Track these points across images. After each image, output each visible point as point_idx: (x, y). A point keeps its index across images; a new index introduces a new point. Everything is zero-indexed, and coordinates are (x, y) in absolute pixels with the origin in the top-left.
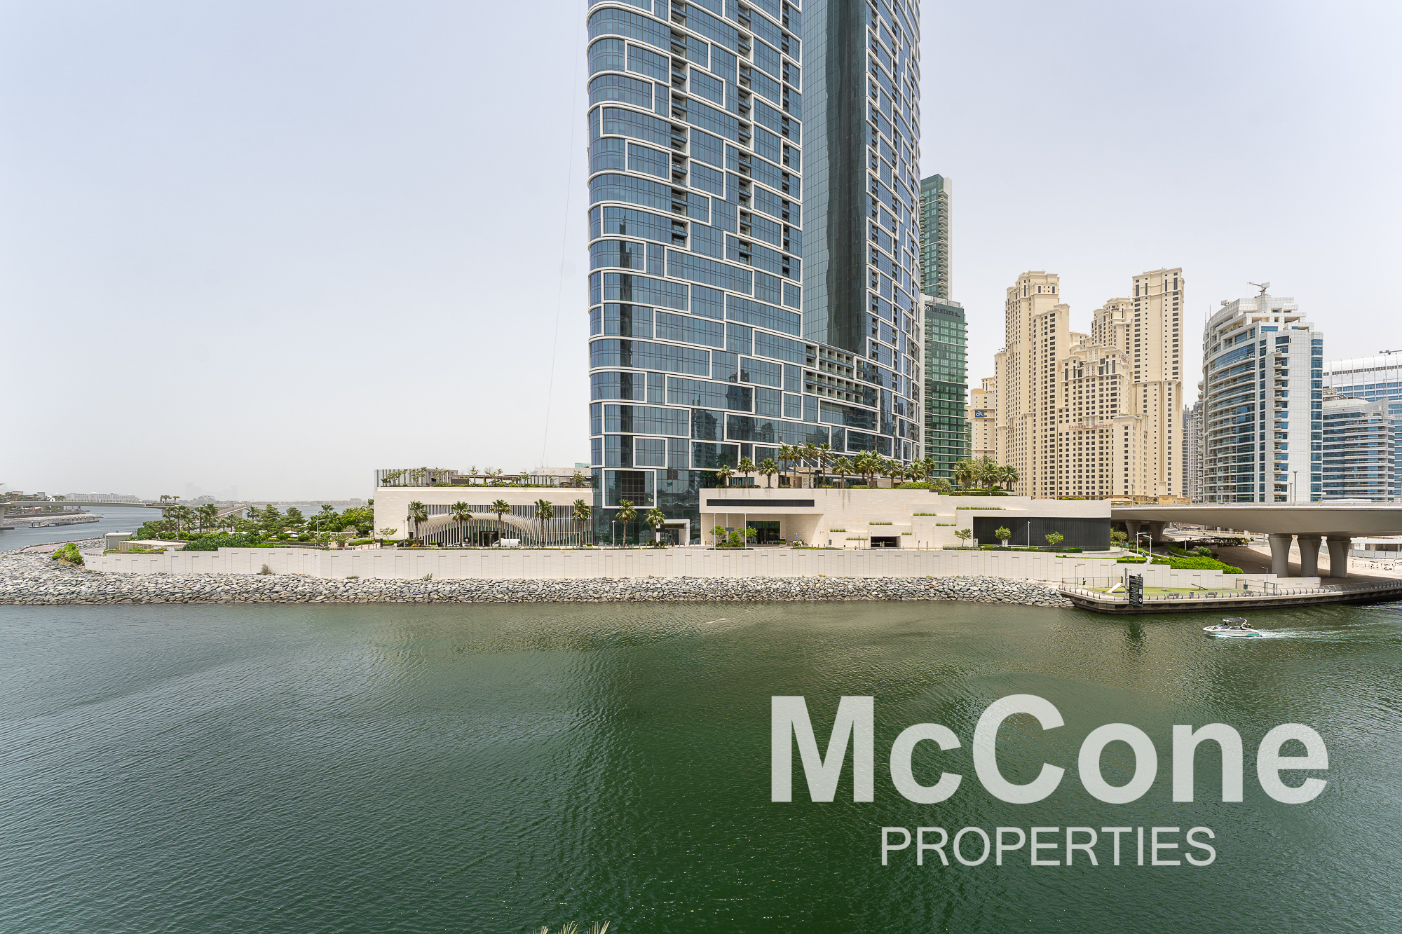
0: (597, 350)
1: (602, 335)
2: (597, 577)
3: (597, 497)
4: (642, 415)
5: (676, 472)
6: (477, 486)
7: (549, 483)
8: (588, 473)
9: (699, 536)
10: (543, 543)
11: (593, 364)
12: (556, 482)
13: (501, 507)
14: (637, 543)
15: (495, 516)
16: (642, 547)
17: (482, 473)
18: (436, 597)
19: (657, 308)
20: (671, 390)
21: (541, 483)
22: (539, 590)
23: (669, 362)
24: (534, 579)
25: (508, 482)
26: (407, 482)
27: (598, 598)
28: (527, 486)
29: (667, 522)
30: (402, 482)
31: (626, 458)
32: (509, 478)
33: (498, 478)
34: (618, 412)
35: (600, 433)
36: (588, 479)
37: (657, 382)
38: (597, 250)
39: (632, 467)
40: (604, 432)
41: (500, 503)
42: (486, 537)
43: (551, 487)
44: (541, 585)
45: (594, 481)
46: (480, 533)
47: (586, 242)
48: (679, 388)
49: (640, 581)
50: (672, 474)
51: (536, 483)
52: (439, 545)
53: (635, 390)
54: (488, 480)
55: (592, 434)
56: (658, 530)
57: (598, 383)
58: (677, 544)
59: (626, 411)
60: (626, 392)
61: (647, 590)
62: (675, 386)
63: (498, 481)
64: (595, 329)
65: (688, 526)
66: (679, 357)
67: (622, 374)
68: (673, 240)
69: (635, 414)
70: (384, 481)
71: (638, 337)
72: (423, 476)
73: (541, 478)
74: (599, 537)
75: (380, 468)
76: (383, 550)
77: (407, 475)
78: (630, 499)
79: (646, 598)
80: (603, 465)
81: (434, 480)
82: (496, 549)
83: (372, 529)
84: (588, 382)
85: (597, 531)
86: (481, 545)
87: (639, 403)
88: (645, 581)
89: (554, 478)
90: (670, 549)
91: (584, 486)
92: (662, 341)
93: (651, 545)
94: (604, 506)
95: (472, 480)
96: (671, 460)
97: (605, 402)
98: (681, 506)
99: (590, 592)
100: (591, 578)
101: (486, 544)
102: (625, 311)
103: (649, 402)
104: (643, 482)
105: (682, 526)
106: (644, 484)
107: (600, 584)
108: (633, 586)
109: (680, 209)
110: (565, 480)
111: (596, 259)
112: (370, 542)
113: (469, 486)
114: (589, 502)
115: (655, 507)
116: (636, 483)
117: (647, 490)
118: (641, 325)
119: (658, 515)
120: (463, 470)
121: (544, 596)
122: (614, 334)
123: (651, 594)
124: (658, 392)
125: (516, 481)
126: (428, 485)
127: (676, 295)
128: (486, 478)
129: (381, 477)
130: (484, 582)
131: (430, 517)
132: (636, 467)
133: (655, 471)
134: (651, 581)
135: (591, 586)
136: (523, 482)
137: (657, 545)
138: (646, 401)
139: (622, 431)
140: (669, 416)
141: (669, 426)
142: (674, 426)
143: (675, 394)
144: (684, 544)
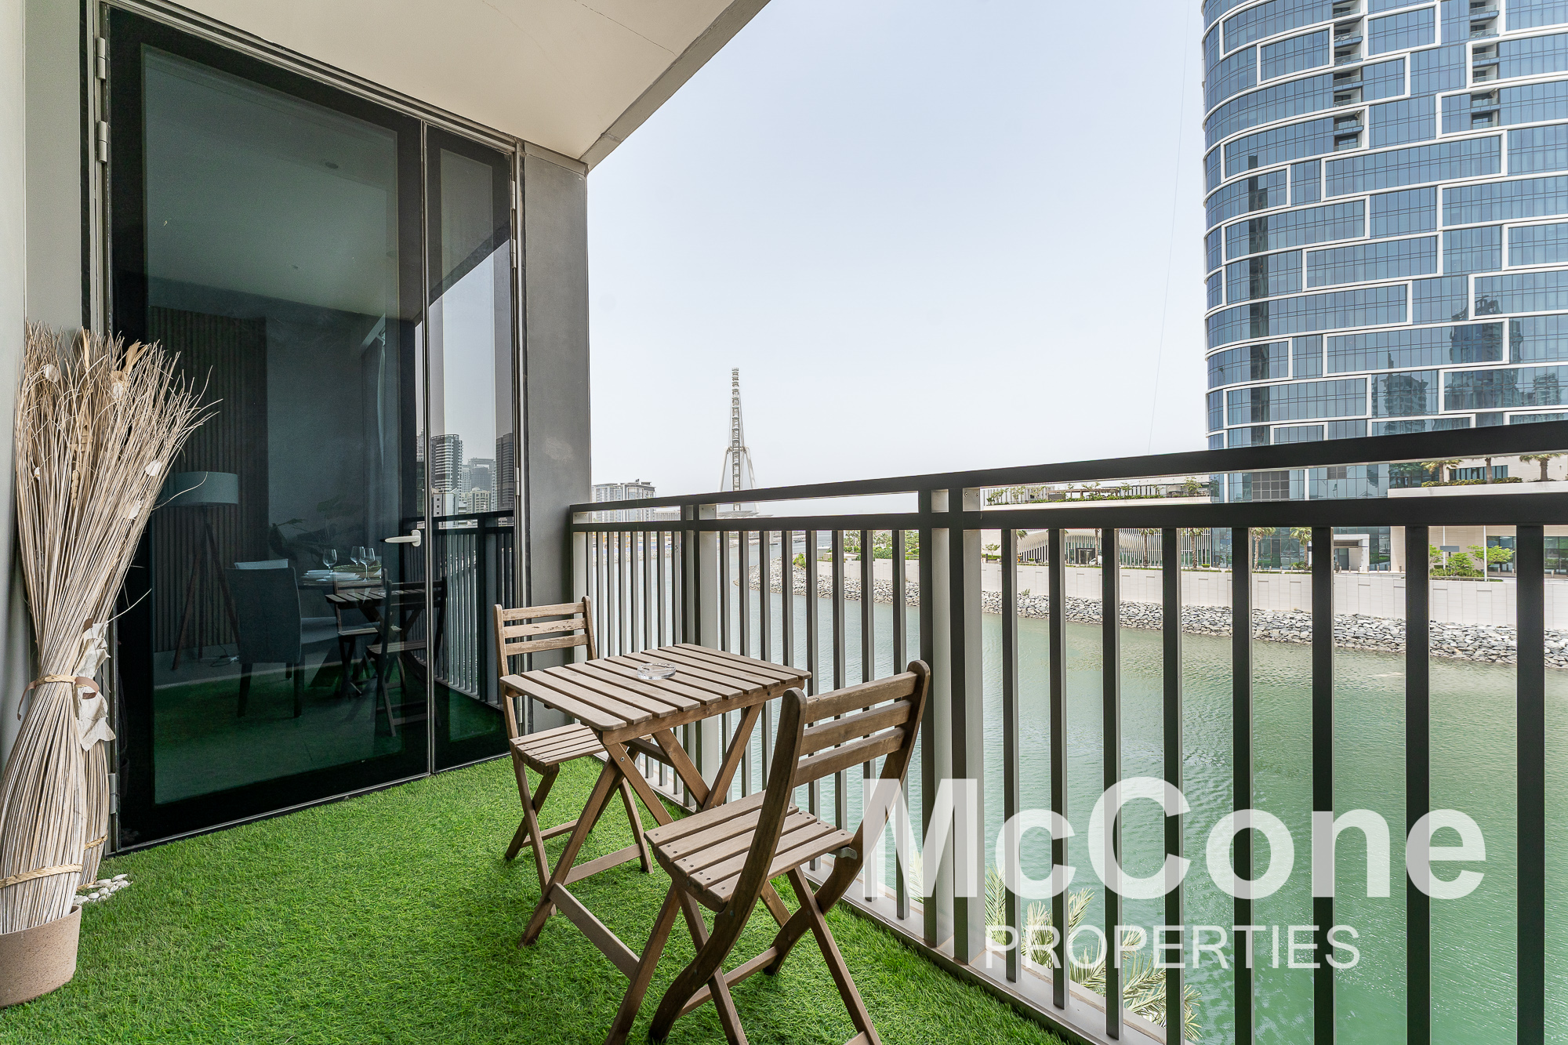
0: (1216, 326)
1: (1223, 306)
2: (1216, 605)
4: (1284, 395)
5: (1343, 468)
6: (1074, 500)
7: (1153, 493)
8: (1205, 479)
9: (1389, 560)
10: (1146, 562)
11: (1210, 345)
12: (1163, 492)
14: (1278, 565)
16: (1284, 571)
17: (1079, 487)
18: (1033, 612)
19: (1307, 248)
20: (1333, 354)
21: (1144, 493)
22: (1141, 615)
23: (1330, 317)
24: (1135, 601)
25: (1106, 495)
26: (1009, 500)
27: (1215, 631)
28: (1128, 497)
29: (1336, 537)
30: (1004, 501)
32: (1108, 491)
33: (1096, 491)
34: (1247, 398)
35: (1221, 427)
36: (1203, 486)
37: (1310, 347)
38: (1216, 205)
40: (1226, 426)
42: (1083, 554)
43: (1156, 497)
44: (1143, 609)
45: (1213, 488)
46: (1077, 549)
47: (1201, 195)
48: (1346, 349)
49: (1281, 615)
50: (1335, 471)
51: (1139, 493)
52: (1037, 561)
53: (1272, 364)
54: (1085, 494)
55: (1210, 430)
57: (1218, 367)
58: (1346, 568)
59: (1259, 395)
60: (1259, 371)
61: (1291, 628)
62: (1340, 346)
63: (1095, 494)
64: (1213, 297)
65: (1366, 543)
66: (1345, 306)
67: (1253, 347)
68: (1336, 144)
69: (1273, 396)
70: (989, 500)
71: (1278, 293)
72: (1022, 493)
73: (1144, 489)
74: (1220, 558)
76: (988, 564)
77: (1008, 494)
79: (1289, 637)
81: (1032, 497)
82: (1092, 566)
84: (1205, 366)
85: (1217, 549)
86: (1077, 562)
87: (1282, 379)
88: (1288, 616)
89: (1161, 487)
91: (1199, 495)
92: (1320, 289)
93: (1299, 568)
95: (1068, 495)
97: (1226, 388)
99: (1206, 624)
100: (1207, 606)
101: (1083, 562)
102: (1257, 268)
103: (1296, 377)
104: (1287, 485)
105: (1356, 544)
106: (1288, 488)
107: (1220, 615)
108: (1269, 620)
109: (1349, 97)
110: (1174, 489)
111: (1215, 214)
113: (1065, 501)
116: (1276, 486)
117: (1293, 495)
118: (1282, 278)
121: (1146, 621)
122: (1241, 300)
123: (1297, 633)
124: (1311, 362)
125: (1114, 493)
126: (1027, 502)
127: (1346, 219)
128: (1082, 492)
130: (1079, 601)
131: (1028, 533)
133: (1307, 468)
134: (1299, 617)
135: (1207, 616)
136: (1123, 493)
137: (1309, 569)
138: (1290, 376)
139: (1253, 419)
140: (1331, 391)
141: (1331, 405)
142: (1341, 404)
143: (1341, 359)
144: (1358, 569)
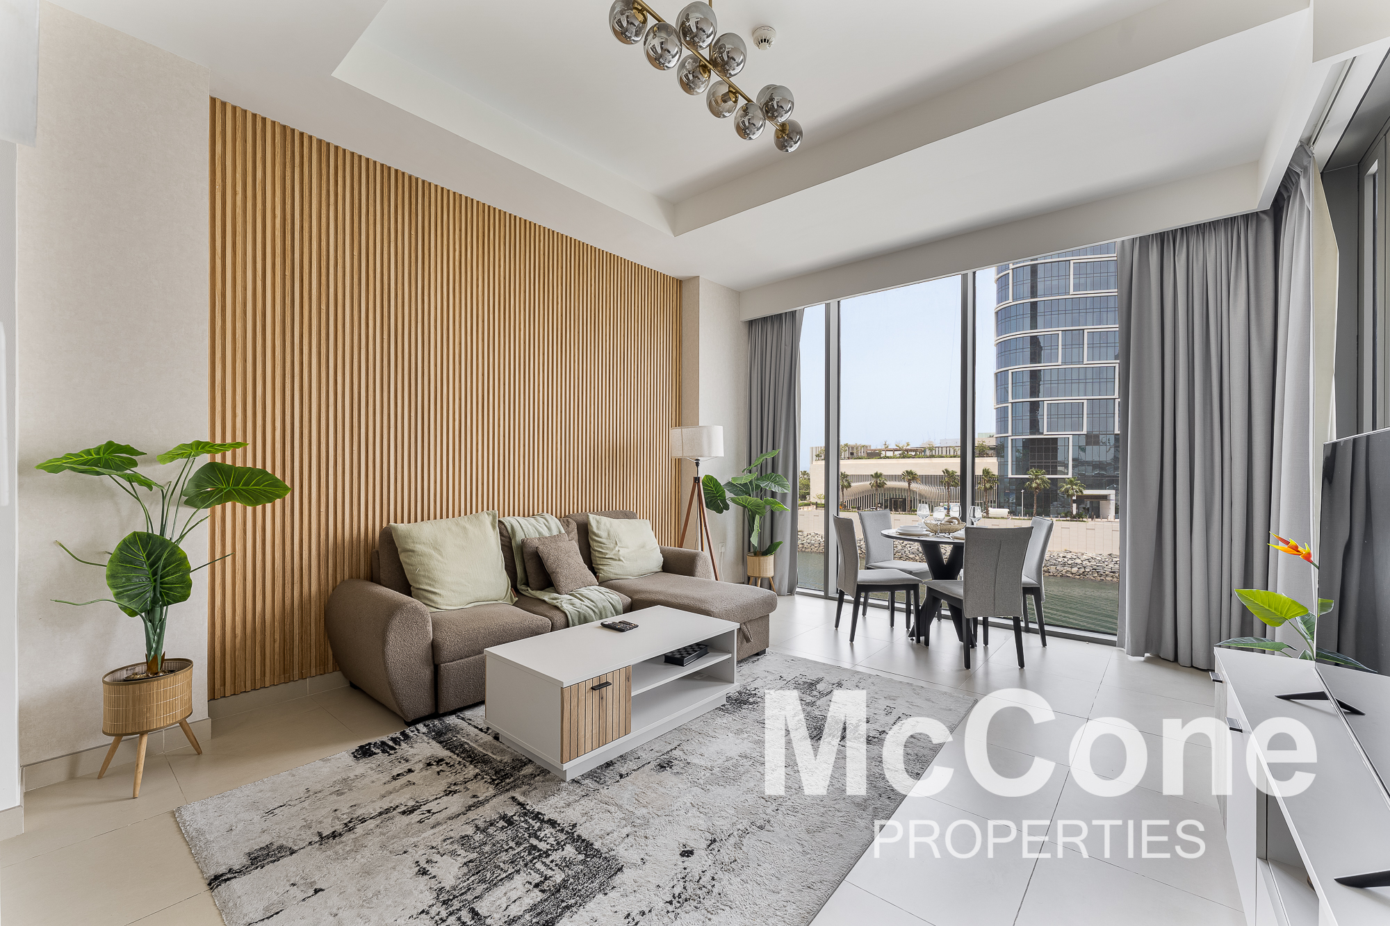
0: (1004, 318)
1: (1010, 301)
3: (1002, 466)
4: (1054, 377)
5: (1097, 436)
6: (888, 458)
7: (952, 454)
8: (993, 443)
11: (999, 333)
13: (911, 476)
14: (1049, 513)
15: (904, 485)
17: (892, 446)
19: (1073, 260)
20: (1092, 346)
21: (944, 453)
23: (1090, 316)
25: (913, 453)
28: (932, 456)
29: (1087, 492)
31: (1034, 426)
32: (915, 450)
33: (906, 450)
34: (1027, 378)
35: (1006, 401)
36: (991, 449)
37: (1074, 339)
39: (1042, 434)
40: (1010, 400)
41: (909, 473)
42: (896, 503)
45: (999, 450)
46: (891, 499)
48: (1101, 342)
50: (1092, 439)
51: (940, 454)
52: (858, 508)
53: (1046, 351)
54: (897, 453)
55: (998, 403)
56: (1074, 501)
57: (1005, 352)
58: (1098, 517)
59: (1035, 375)
60: (1035, 357)
61: (1064, 565)
62: (1097, 340)
63: (905, 453)
64: (1002, 297)
65: (1113, 497)
67: (1032, 337)
69: (1047, 377)
73: (944, 449)
75: (814, 446)
76: (818, 511)
78: (1040, 467)
79: (1063, 572)
80: (1010, 434)
81: (852, 454)
83: (809, 494)
85: (1002, 500)
86: (891, 510)
88: (1061, 555)
90: (1090, 523)
91: (988, 456)
92: (1082, 294)
93: (1066, 516)
94: (1010, 476)
95: (883, 454)
96: (1091, 423)
97: (1012, 369)
98: (1103, 476)
103: (1064, 363)
104: (1055, 450)
105: (1105, 497)
106: (1057, 452)
112: (808, 505)
113: (881, 458)
114: (995, 471)
115: (1070, 475)
116: (1047, 450)
117: (1060, 458)
118: (1055, 283)
119: (1076, 485)
120: (876, 445)
122: (1023, 298)
123: (1069, 569)
124: (1075, 351)
125: (920, 453)
126: (849, 458)
128: (895, 451)
129: (814, 454)
131: (852, 484)
132: (1046, 433)
133: (1071, 437)
134: (1069, 556)
136: (928, 453)
137: (1074, 517)
138: (1060, 363)
139: (1031, 397)
140: (1089, 376)
141: (1089, 386)
142: (1096, 386)
143: (1097, 351)
144: (1107, 518)
